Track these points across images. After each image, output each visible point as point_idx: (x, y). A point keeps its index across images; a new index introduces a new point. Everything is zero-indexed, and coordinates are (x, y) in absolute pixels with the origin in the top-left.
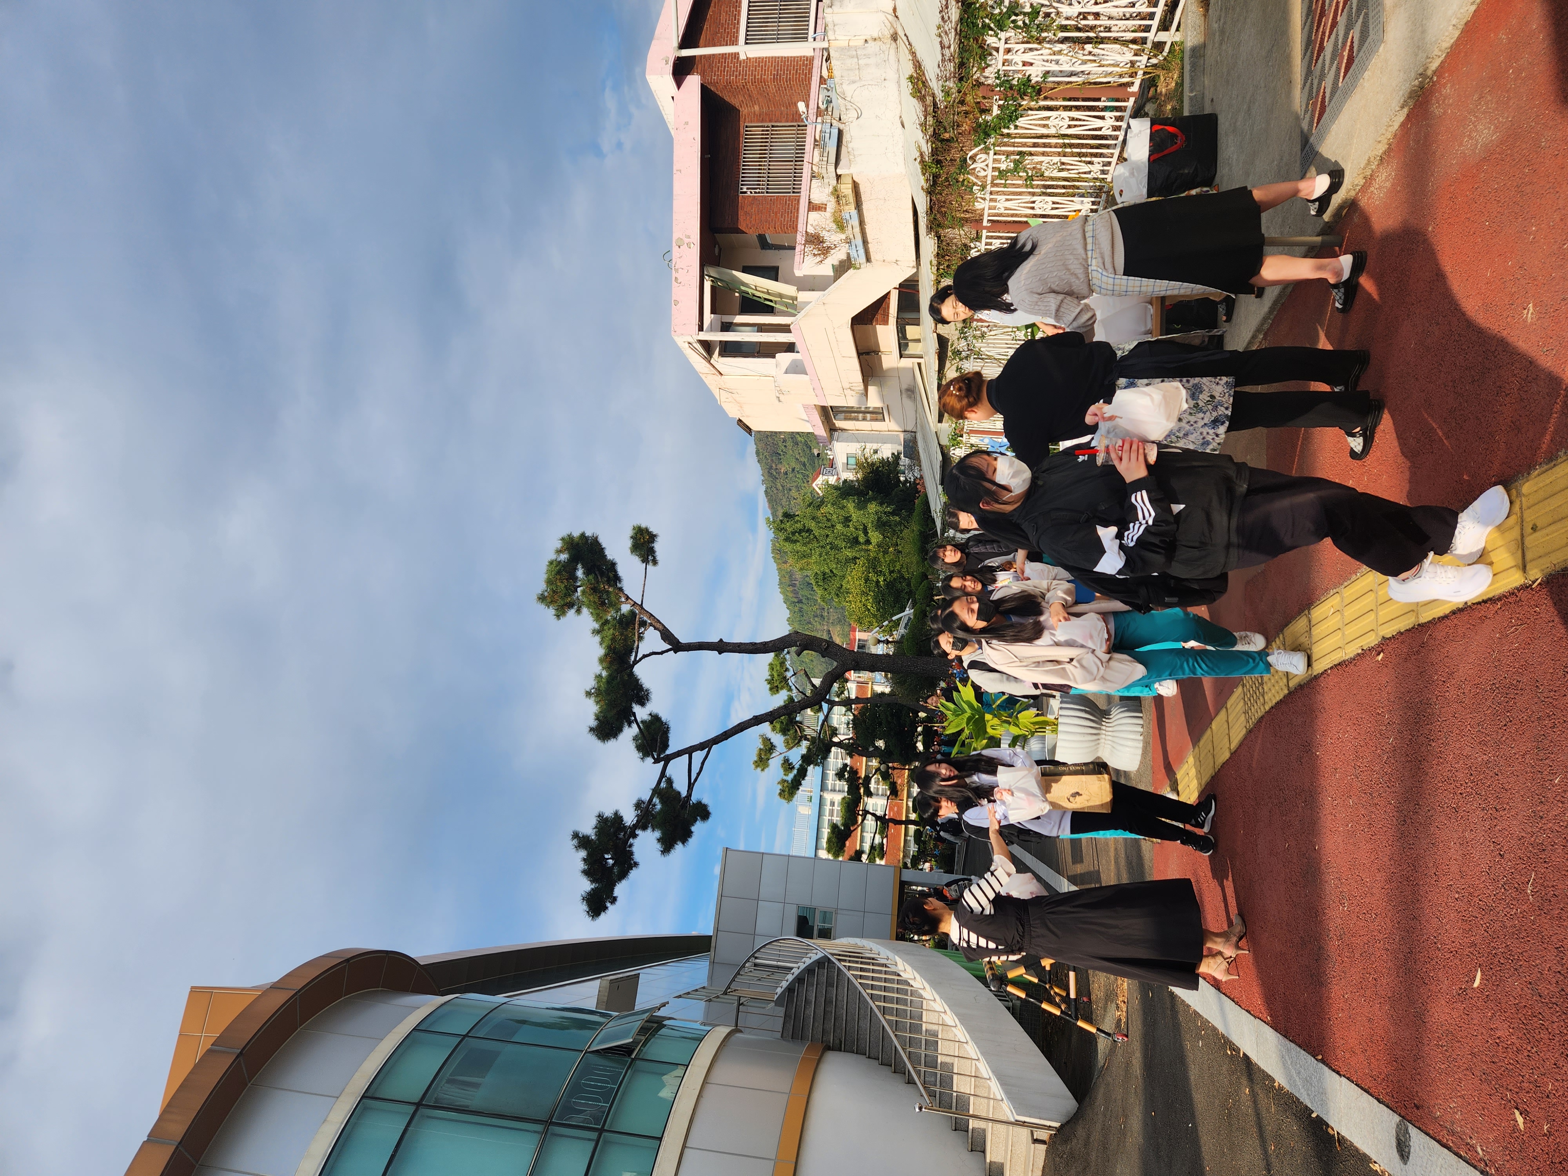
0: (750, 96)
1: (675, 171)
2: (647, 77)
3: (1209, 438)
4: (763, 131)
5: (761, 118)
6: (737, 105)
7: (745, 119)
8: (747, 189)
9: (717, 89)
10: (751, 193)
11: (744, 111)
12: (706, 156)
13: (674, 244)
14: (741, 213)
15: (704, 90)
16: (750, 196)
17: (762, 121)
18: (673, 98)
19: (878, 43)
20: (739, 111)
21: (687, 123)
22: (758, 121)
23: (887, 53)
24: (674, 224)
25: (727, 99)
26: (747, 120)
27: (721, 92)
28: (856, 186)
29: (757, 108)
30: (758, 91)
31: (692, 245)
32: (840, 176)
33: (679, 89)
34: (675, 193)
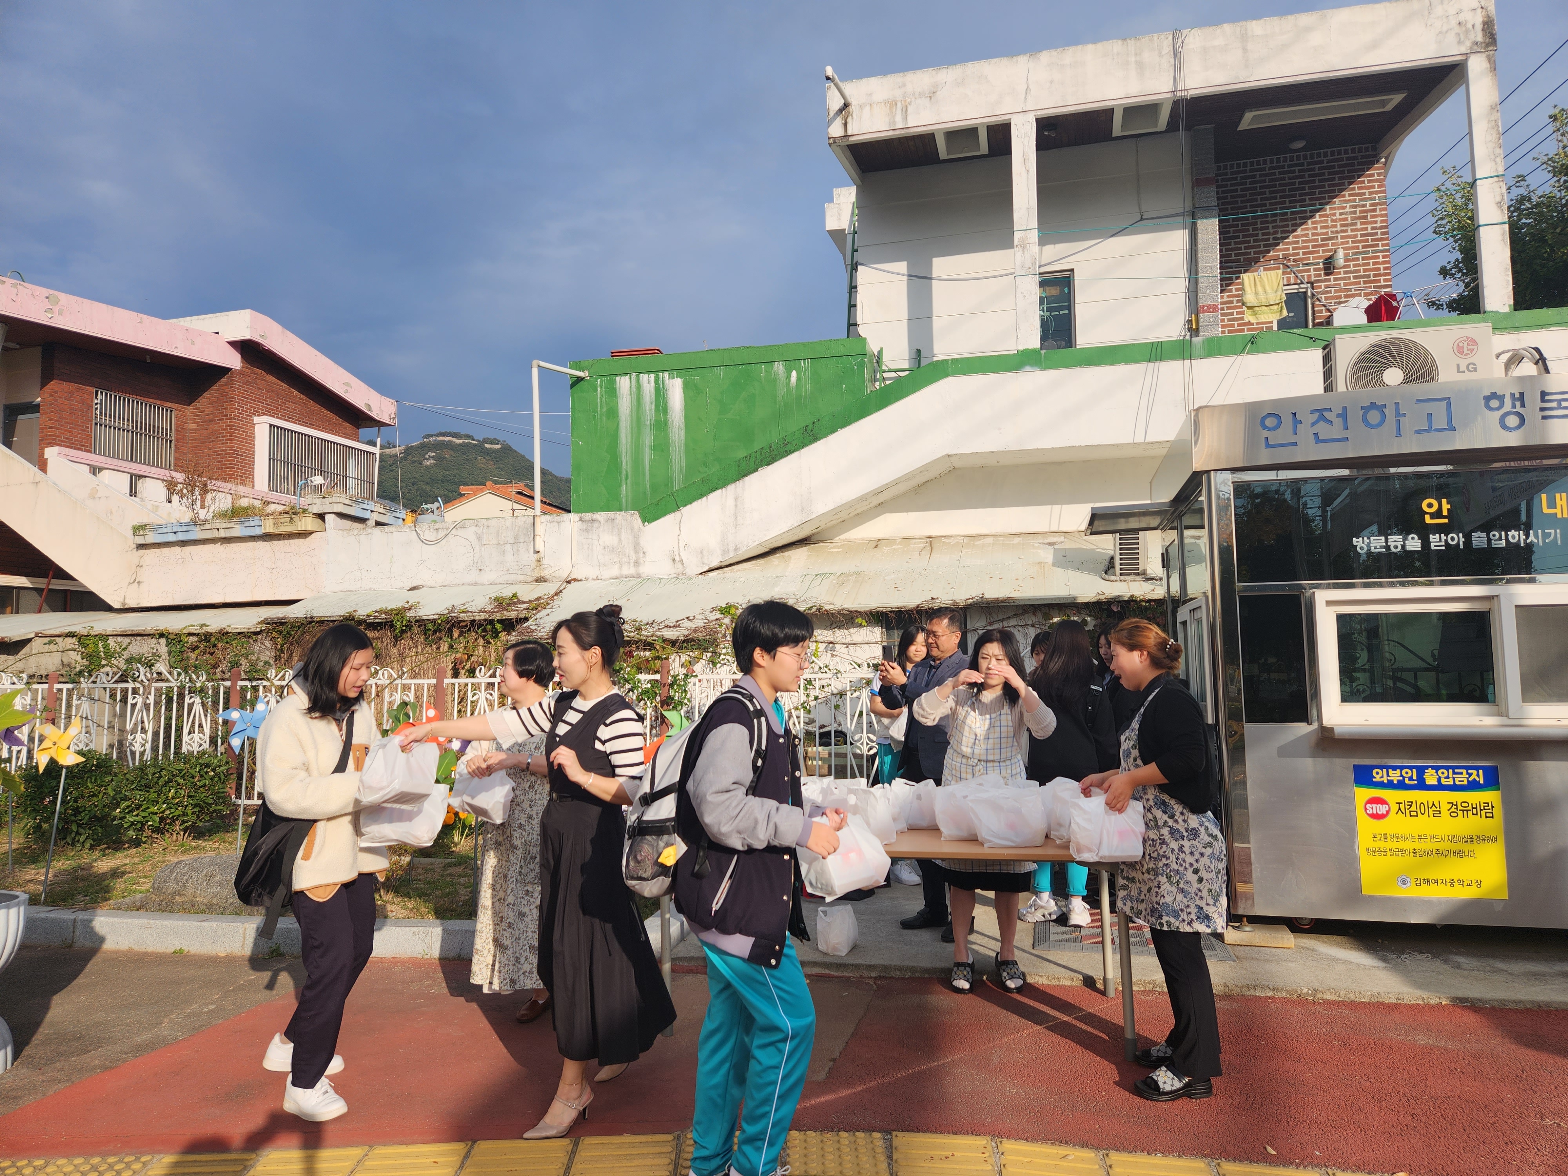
0: (211, 421)
1: (141, 315)
2: (248, 311)
3: (1184, 915)
4: (167, 430)
5: (180, 429)
6: (196, 404)
7: (180, 411)
8: (101, 400)
9: (222, 385)
10: (96, 404)
11: (189, 410)
12: (148, 357)
13: (51, 292)
14: (72, 386)
15: (223, 371)
16: (92, 401)
17: (177, 430)
18: (217, 333)
19: (534, 564)
20: (189, 405)
21: (193, 343)
22: (177, 426)
23: (519, 572)
24: (77, 298)
25: (207, 394)
26: (179, 413)
27: (218, 390)
28: (304, 534)
29: (193, 426)
30: (216, 430)
31: (50, 316)
32: (323, 520)
33: (228, 342)
34: (116, 309)
